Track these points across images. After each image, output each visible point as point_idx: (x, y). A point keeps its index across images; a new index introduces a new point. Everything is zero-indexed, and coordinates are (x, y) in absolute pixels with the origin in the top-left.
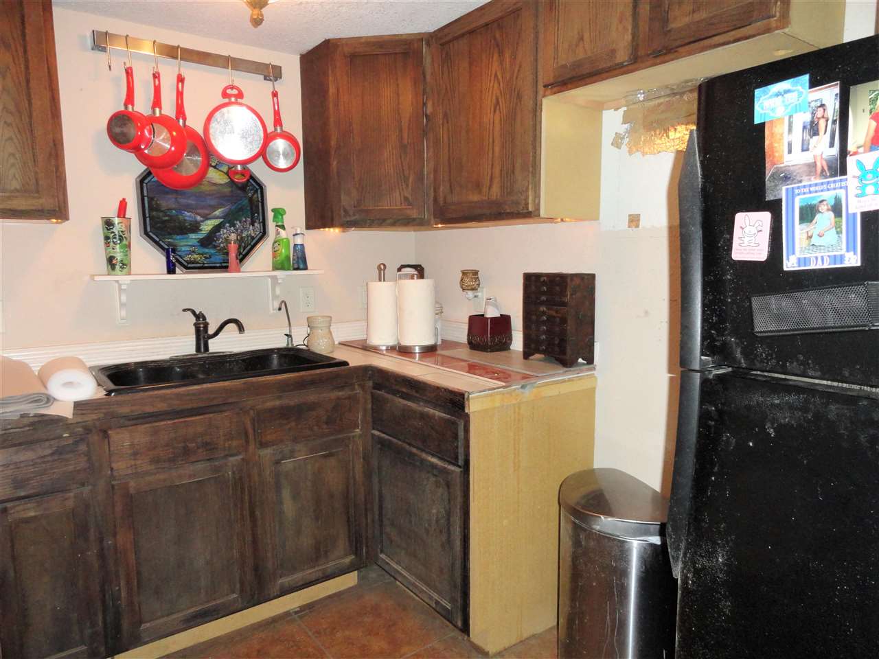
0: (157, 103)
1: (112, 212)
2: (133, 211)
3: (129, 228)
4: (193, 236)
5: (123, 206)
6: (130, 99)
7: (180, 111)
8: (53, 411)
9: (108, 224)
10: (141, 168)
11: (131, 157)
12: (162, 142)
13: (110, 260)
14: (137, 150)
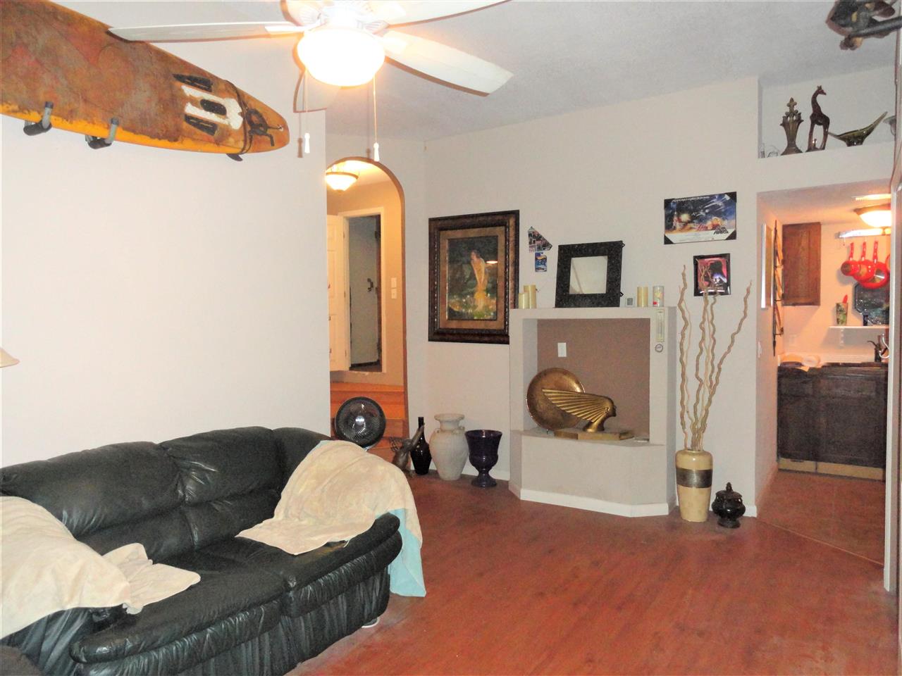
0: (864, 254)
1: (840, 301)
2: (850, 301)
3: (847, 308)
4: (880, 309)
5: (846, 299)
6: (851, 255)
7: (875, 257)
8: (802, 368)
9: (838, 305)
10: (856, 282)
11: (851, 278)
12: (864, 271)
13: (838, 319)
14: (853, 275)
